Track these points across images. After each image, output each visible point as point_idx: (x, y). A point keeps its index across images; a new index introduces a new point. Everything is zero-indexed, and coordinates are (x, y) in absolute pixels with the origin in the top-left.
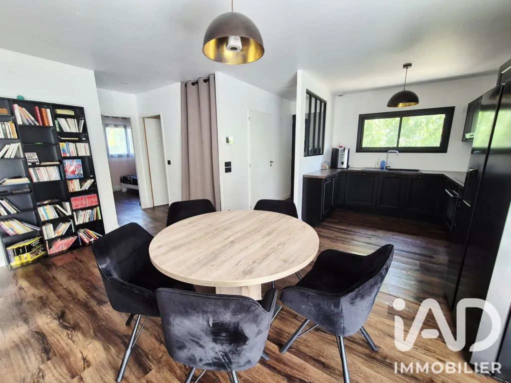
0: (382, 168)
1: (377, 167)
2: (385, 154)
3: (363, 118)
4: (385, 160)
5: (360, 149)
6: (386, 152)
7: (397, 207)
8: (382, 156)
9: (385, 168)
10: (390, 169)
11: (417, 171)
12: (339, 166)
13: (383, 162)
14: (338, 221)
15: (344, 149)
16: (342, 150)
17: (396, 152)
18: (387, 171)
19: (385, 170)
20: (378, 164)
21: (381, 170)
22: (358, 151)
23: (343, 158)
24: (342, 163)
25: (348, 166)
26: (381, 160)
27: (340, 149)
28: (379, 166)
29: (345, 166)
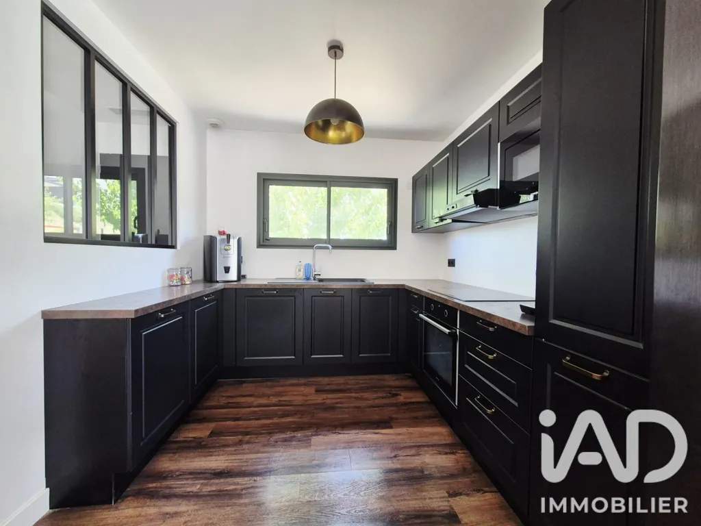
0: (308, 279)
1: (299, 277)
2: (310, 251)
3: (265, 181)
4: (311, 263)
5: (264, 241)
6: (311, 247)
7: (342, 356)
8: (305, 256)
9: (312, 278)
10: (321, 280)
11: (362, 280)
12: (220, 275)
13: (308, 268)
14: (212, 434)
15: (229, 236)
16: (222, 240)
17: (327, 248)
18: (316, 283)
19: (312, 282)
20: (300, 270)
21: (304, 281)
22: (260, 246)
23: (226, 257)
24: (227, 270)
25: (240, 277)
26: (304, 263)
27: (219, 238)
28: (301, 275)
29: (233, 275)
